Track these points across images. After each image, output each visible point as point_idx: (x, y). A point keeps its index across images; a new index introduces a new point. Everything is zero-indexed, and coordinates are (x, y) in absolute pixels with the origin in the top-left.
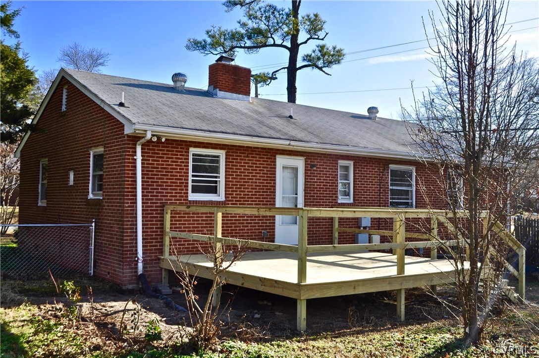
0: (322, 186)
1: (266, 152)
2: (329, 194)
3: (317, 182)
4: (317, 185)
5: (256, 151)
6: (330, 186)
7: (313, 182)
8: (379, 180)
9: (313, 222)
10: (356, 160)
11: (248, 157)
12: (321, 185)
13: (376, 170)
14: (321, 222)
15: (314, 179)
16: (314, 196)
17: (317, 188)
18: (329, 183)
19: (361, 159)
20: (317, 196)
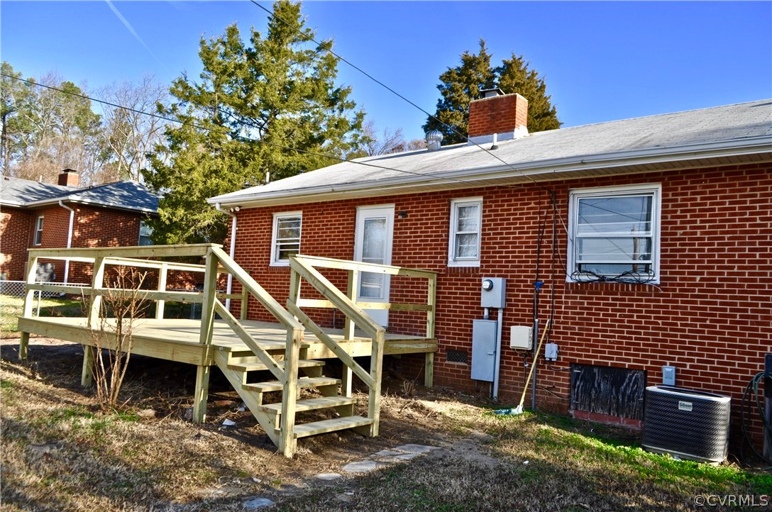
0: (418, 243)
1: (343, 205)
2: (431, 253)
3: (410, 237)
4: (410, 241)
5: (331, 206)
6: (431, 241)
7: (405, 237)
8: (540, 222)
9: (401, 296)
10: (486, 193)
11: (322, 214)
12: (416, 241)
13: (533, 205)
14: (414, 296)
15: (407, 233)
16: (405, 258)
17: (410, 245)
18: (431, 236)
19: (496, 190)
20: (409, 258)
